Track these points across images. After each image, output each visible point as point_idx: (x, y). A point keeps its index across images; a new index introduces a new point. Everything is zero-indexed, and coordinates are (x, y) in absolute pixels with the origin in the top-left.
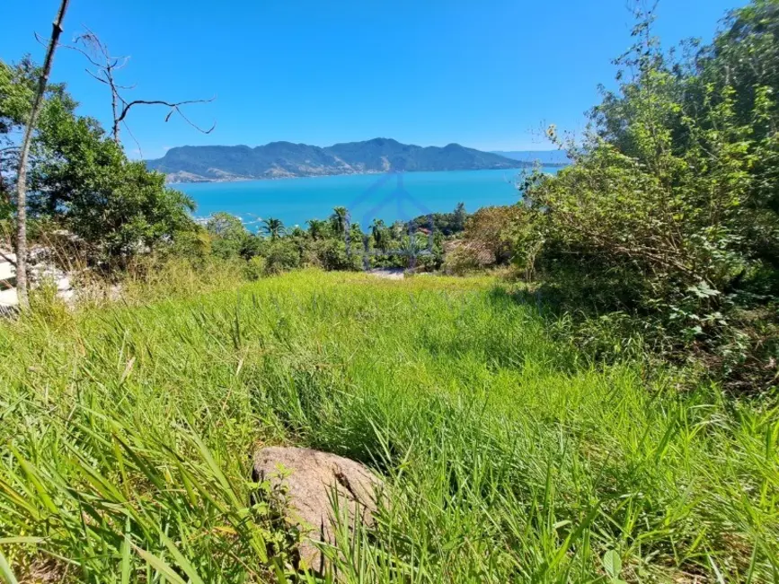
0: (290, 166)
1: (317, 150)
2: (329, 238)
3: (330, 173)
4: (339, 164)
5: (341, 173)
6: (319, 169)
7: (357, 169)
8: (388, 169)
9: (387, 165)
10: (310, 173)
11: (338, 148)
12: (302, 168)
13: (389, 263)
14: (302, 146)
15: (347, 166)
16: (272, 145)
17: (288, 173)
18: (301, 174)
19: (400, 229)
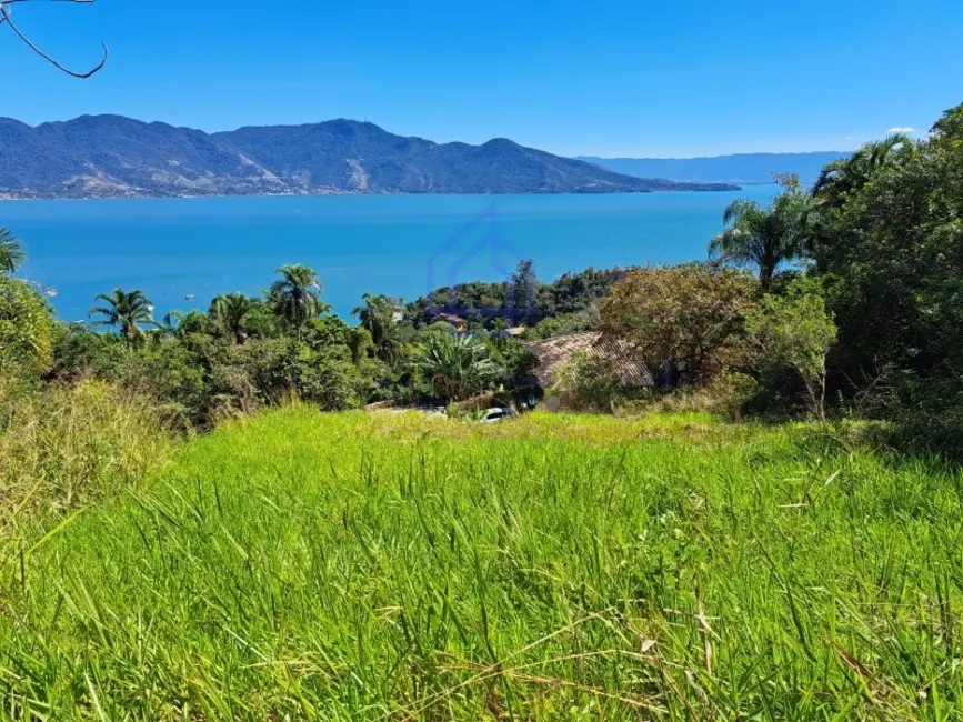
0: (131, 171)
1: (197, 137)
2: (273, 336)
3: (229, 191)
4: (250, 170)
5: (256, 190)
6: (203, 180)
7: (291, 183)
8: (363, 185)
9: (360, 177)
10: (180, 189)
11: (250, 137)
12: (162, 177)
13: (402, 389)
14: (160, 127)
15: (269, 176)
16: (86, 121)
17: (123, 187)
18: (157, 190)
19: (398, 317)
